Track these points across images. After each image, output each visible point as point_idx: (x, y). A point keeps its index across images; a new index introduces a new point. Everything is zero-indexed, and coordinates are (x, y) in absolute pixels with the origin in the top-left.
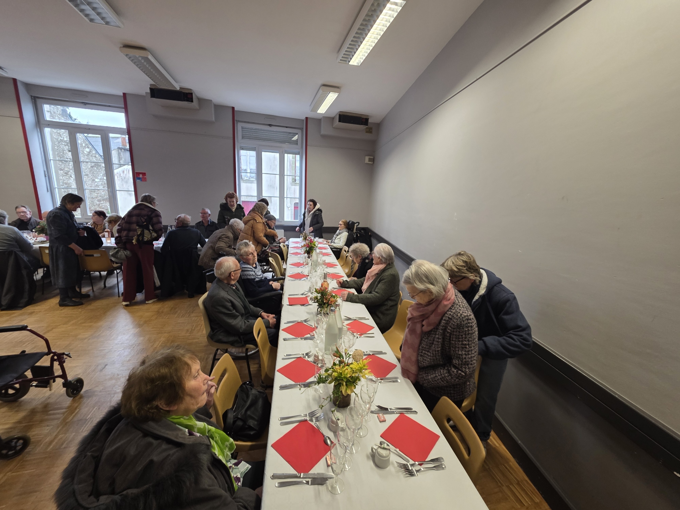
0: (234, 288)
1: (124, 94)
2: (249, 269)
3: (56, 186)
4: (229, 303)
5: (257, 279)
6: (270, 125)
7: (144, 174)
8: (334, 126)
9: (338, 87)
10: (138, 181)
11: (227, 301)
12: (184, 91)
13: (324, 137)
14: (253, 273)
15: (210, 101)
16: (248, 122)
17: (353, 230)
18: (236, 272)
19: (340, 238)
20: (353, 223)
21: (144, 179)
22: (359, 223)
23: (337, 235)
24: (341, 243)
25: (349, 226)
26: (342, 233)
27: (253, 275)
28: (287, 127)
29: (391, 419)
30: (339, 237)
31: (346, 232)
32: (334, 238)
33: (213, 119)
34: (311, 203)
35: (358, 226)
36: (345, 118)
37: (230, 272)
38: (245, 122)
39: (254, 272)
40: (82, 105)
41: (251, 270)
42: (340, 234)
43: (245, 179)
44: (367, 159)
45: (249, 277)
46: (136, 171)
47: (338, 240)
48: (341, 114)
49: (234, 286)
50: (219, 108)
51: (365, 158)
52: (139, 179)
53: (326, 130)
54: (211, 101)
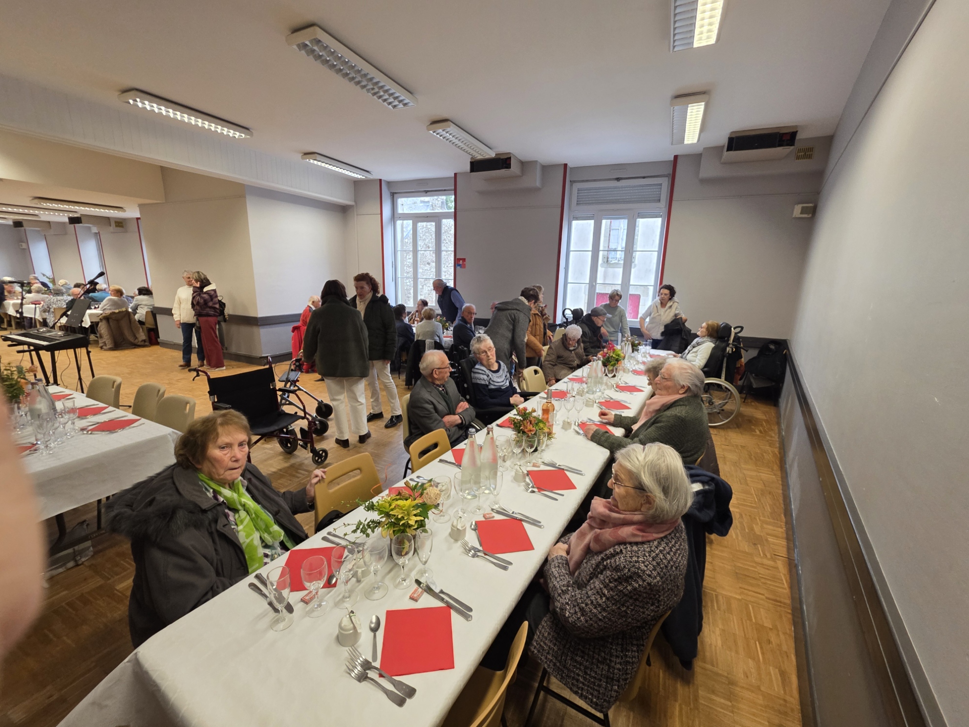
0: (441, 389)
1: (455, 174)
2: (480, 372)
3: (400, 276)
4: (430, 404)
5: (492, 387)
6: (618, 179)
7: (464, 260)
8: (722, 160)
9: (704, 93)
10: (458, 268)
11: (427, 403)
12: (502, 157)
13: (705, 181)
14: (485, 377)
15: (534, 163)
16: (587, 181)
17: (728, 340)
18: (440, 370)
19: (696, 352)
20: (727, 329)
21: (463, 266)
22: (742, 328)
23: (694, 347)
24: (697, 360)
25: (719, 334)
26: (703, 343)
27: (484, 379)
28: (644, 178)
29: (427, 602)
30: (695, 350)
31: (711, 342)
32: (687, 351)
33: (538, 184)
34: (667, 291)
35: (739, 335)
36: (738, 142)
37: (433, 368)
38: (583, 181)
39: (488, 376)
40: (424, 193)
41: (484, 373)
42: (698, 344)
43: (613, 262)
44: (797, 211)
45: (479, 382)
46: (458, 257)
47: (693, 354)
48: (733, 136)
49: (440, 387)
50: (547, 169)
51: (794, 208)
52: (459, 265)
53: (709, 170)
54: (537, 161)
